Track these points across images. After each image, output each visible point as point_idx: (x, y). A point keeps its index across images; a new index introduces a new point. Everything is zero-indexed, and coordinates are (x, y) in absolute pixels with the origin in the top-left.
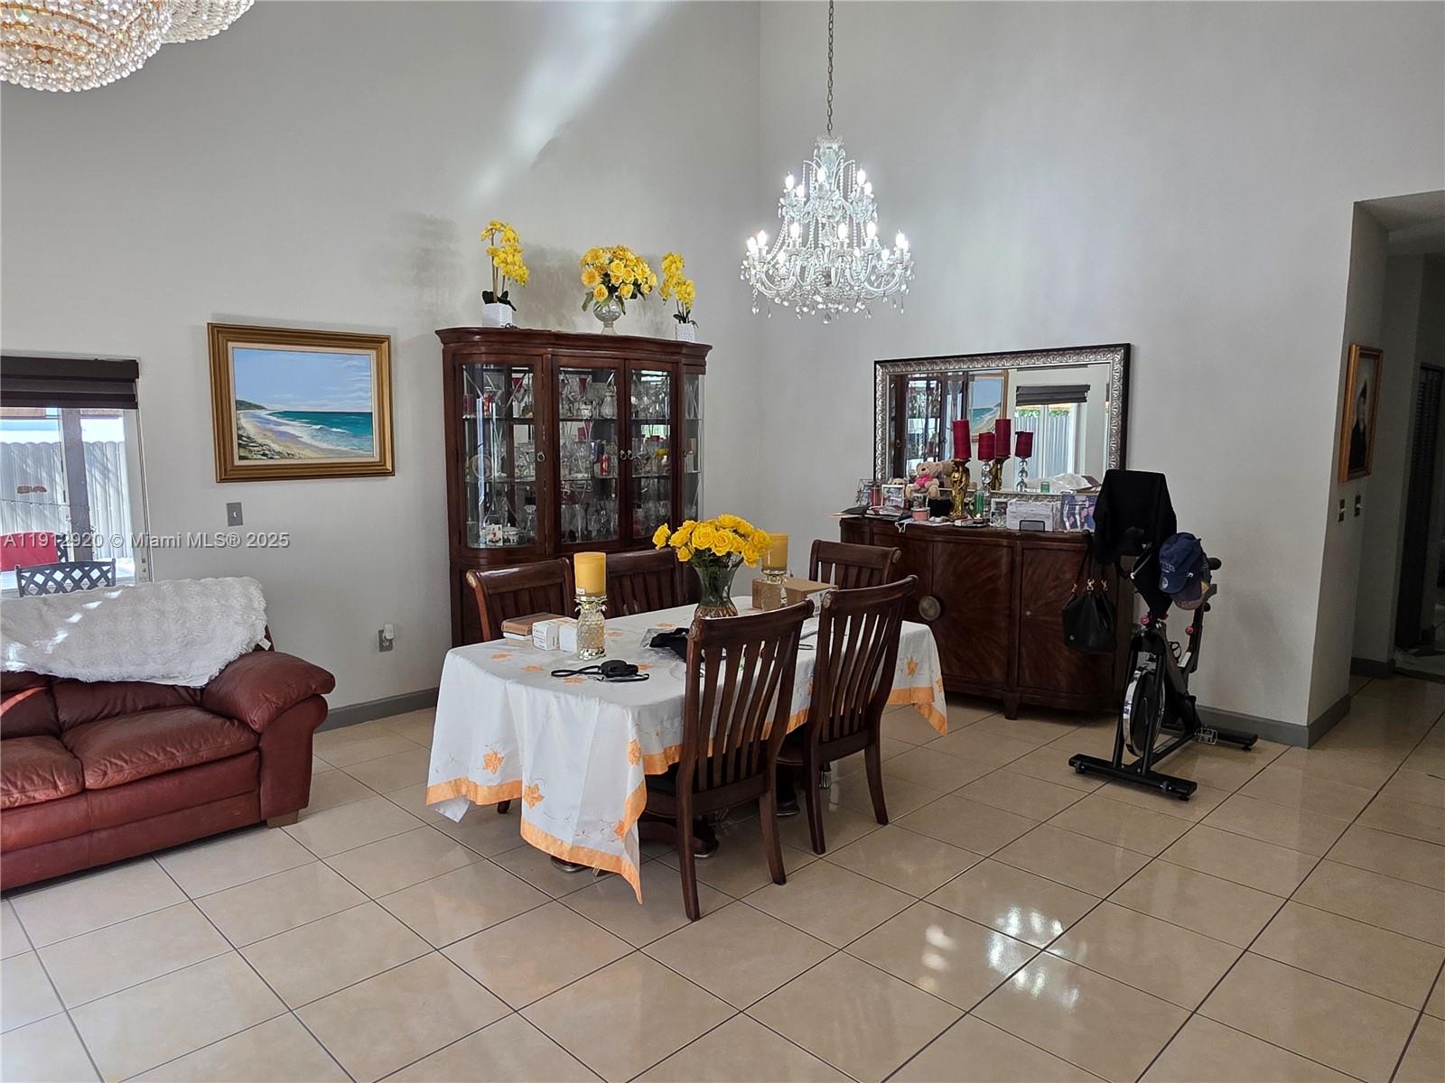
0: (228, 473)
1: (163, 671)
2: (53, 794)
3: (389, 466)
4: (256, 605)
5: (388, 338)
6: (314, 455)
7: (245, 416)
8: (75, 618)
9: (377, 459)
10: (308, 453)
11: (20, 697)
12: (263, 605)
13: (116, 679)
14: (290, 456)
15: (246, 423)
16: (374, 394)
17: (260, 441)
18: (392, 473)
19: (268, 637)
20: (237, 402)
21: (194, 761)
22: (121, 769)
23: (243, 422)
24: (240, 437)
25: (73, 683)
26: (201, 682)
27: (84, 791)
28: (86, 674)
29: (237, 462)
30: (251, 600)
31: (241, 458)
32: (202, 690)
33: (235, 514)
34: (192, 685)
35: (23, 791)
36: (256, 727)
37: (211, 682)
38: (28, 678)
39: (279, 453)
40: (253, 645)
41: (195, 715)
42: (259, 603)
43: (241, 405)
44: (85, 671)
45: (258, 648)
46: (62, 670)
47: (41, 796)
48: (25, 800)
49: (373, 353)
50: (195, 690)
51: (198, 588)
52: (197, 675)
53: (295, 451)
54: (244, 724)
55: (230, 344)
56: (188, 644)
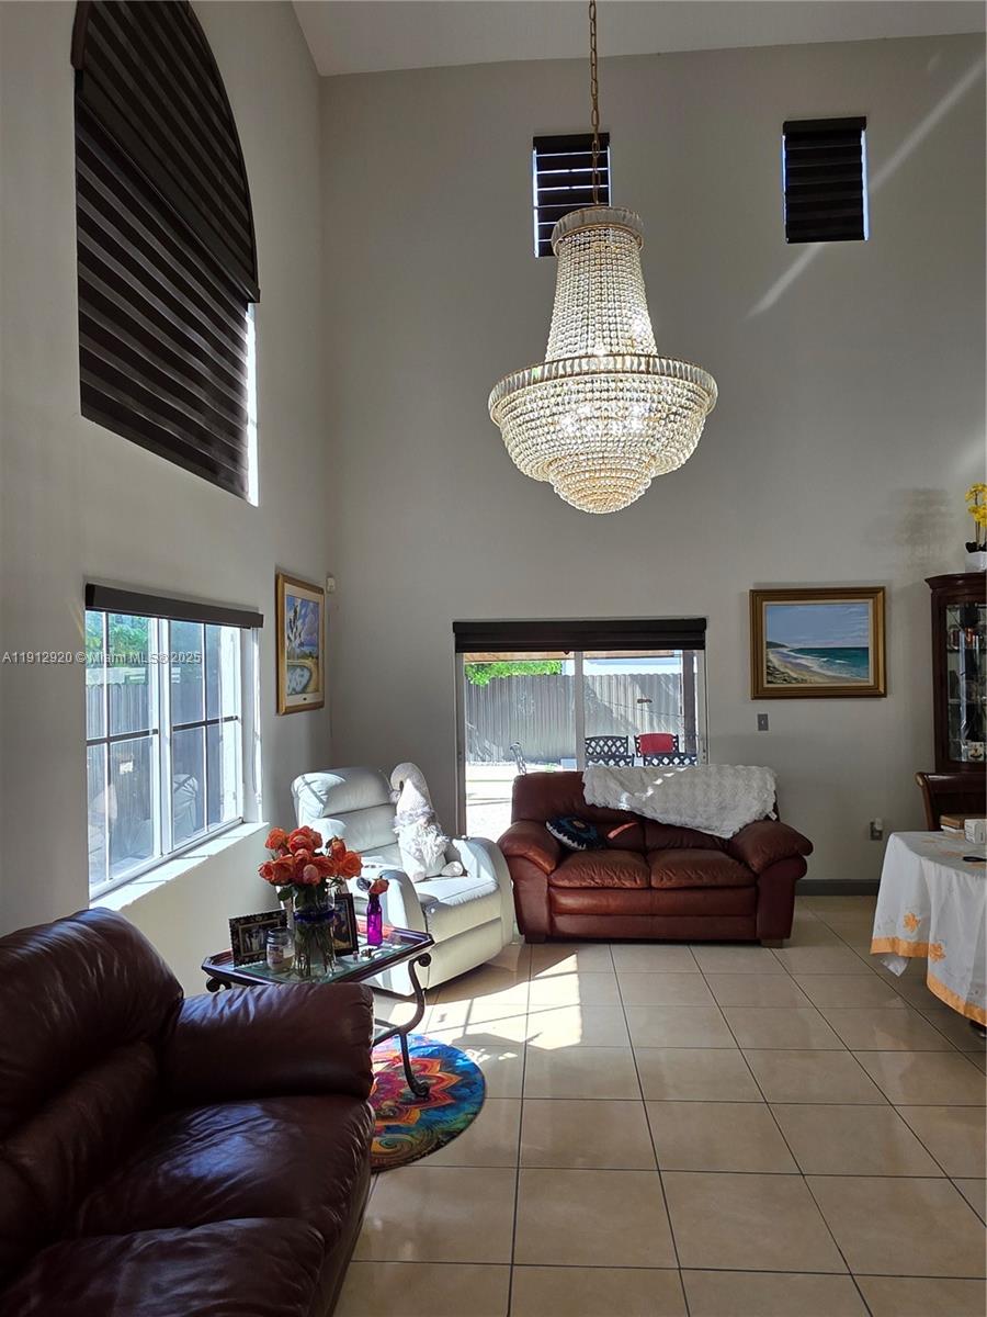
0: (760, 693)
1: (706, 824)
2: (634, 885)
3: (882, 689)
4: (769, 787)
5: (883, 589)
6: (820, 680)
7: (773, 653)
8: (659, 782)
9: (871, 683)
10: (817, 679)
11: (626, 826)
12: (774, 788)
13: (678, 825)
14: (803, 681)
15: (774, 658)
16: (870, 633)
17: (782, 670)
18: (884, 695)
19: (775, 810)
20: (767, 643)
21: (714, 883)
22: (671, 879)
23: (771, 657)
24: (768, 667)
25: (654, 822)
26: (728, 836)
27: (650, 888)
28: (662, 818)
29: (766, 685)
30: (766, 784)
31: (769, 682)
32: (729, 841)
33: (763, 722)
34: (723, 836)
35: (619, 879)
36: (755, 869)
37: (735, 836)
38: (630, 816)
39: (795, 679)
40: (764, 815)
41: (721, 855)
42: (771, 786)
43: (770, 645)
44: (661, 816)
45: (768, 818)
46: (649, 814)
47: (628, 884)
48: (620, 885)
49: (871, 601)
50: (724, 840)
51: (732, 771)
52: (726, 829)
53: (807, 677)
54: (747, 867)
55: (765, 603)
56: (722, 808)
